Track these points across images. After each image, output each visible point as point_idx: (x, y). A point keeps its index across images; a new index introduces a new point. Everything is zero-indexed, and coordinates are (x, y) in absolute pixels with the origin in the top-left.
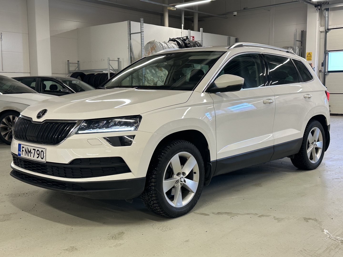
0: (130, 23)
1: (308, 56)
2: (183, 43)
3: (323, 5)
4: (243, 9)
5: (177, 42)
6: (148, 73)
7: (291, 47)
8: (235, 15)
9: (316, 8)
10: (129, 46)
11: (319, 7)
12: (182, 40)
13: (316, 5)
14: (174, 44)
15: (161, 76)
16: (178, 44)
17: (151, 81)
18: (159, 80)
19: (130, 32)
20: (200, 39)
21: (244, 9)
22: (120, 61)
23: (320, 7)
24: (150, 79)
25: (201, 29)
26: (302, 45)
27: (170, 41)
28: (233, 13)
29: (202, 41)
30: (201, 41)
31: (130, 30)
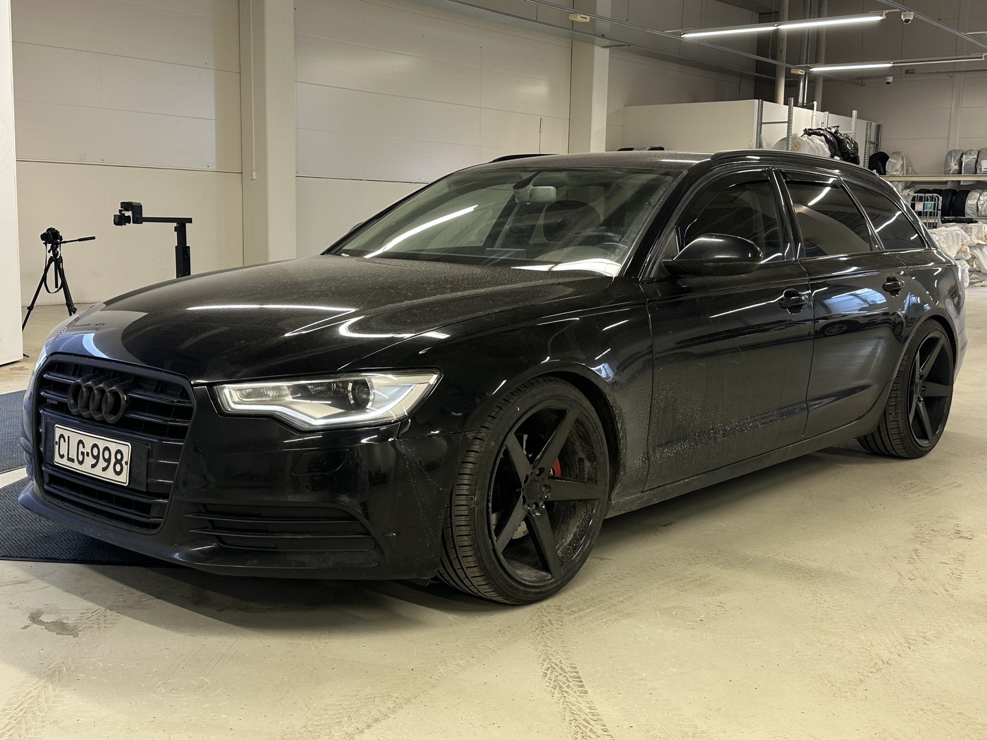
0: (762, 105)
5: (825, 137)
8: (888, 83)
12: (830, 133)
14: (819, 139)
16: (828, 141)
19: (761, 119)
20: (853, 130)
21: (907, 72)
25: (855, 112)
27: (811, 135)
28: (886, 80)
30: (854, 132)
31: (761, 116)
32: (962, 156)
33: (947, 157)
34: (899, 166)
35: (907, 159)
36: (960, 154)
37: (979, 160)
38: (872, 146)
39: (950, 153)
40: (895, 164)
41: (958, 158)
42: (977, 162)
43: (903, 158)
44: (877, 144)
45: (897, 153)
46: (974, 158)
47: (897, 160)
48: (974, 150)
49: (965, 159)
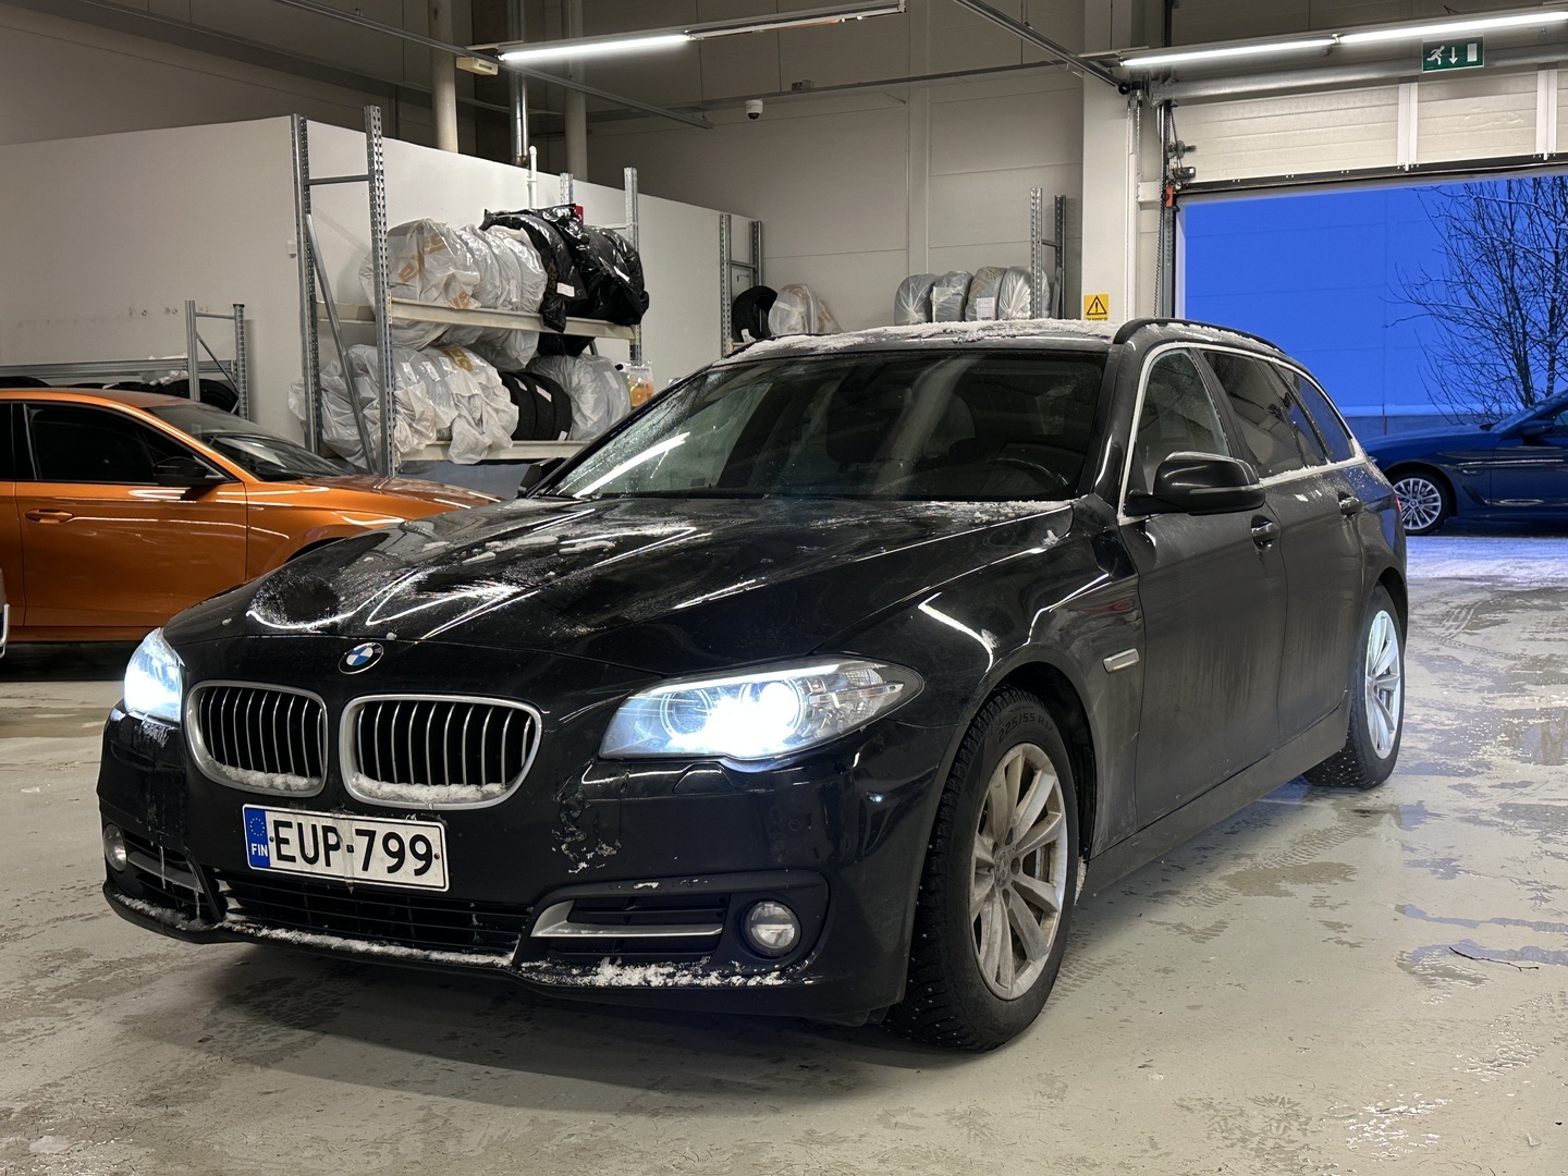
0: (304, 129)
1: (1093, 310)
2: (558, 237)
3: (1153, 84)
4: (790, 89)
5: (530, 229)
6: (408, 381)
7: (1020, 272)
8: (753, 116)
9: (1125, 98)
10: (299, 242)
11: (1138, 93)
12: (549, 222)
13: (1124, 84)
14: (514, 237)
15: (469, 398)
16: (537, 240)
17: (427, 420)
18: (460, 416)
19: (306, 171)
20: (629, 222)
21: (797, 87)
22: (245, 318)
23: (1143, 95)
24: (423, 413)
25: (628, 172)
26: (1058, 264)
27: (497, 226)
28: (745, 107)
29: (636, 228)
30: (631, 228)
31: (305, 163)
32: (931, 290)
33: (898, 292)
34: (795, 319)
35: (817, 298)
36: (928, 286)
37: (970, 298)
38: (736, 272)
39: (905, 285)
40: (789, 314)
41: (922, 293)
42: (966, 301)
43: (805, 299)
44: (754, 267)
45: (793, 288)
46: (958, 294)
47: (791, 305)
48: (956, 275)
49: (938, 297)
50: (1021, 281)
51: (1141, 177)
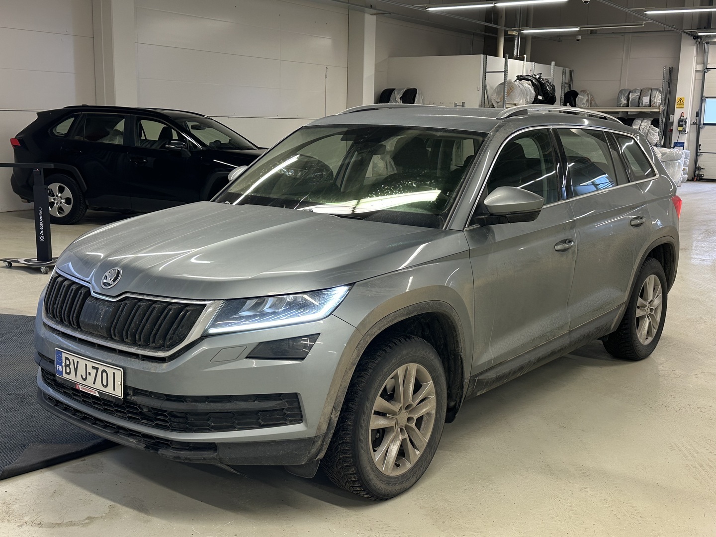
0: (486, 58)
1: (679, 102)
2: (539, 84)
10: (482, 87)
12: (535, 79)
13: (696, 38)
14: (527, 83)
19: (486, 69)
21: (591, 32)
23: (700, 40)
25: (553, 63)
26: (669, 87)
27: (522, 80)
28: (576, 37)
30: (553, 78)
31: (486, 67)
32: (629, 94)
33: (619, 94)
34: (585, 101)
35: (591, 95)
38: (566, 85)
39: (621, 92)
40: (583, 99)
41: (626, 95)
42: (640, 98)
43: (588, 94)
44: (570, 85)
45: (584, 91)
46: (638, 96)
47: (584, 96)
48: (637, 90)
49: (631, 96)
50: (658, 93)
51: (697, 63)
